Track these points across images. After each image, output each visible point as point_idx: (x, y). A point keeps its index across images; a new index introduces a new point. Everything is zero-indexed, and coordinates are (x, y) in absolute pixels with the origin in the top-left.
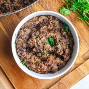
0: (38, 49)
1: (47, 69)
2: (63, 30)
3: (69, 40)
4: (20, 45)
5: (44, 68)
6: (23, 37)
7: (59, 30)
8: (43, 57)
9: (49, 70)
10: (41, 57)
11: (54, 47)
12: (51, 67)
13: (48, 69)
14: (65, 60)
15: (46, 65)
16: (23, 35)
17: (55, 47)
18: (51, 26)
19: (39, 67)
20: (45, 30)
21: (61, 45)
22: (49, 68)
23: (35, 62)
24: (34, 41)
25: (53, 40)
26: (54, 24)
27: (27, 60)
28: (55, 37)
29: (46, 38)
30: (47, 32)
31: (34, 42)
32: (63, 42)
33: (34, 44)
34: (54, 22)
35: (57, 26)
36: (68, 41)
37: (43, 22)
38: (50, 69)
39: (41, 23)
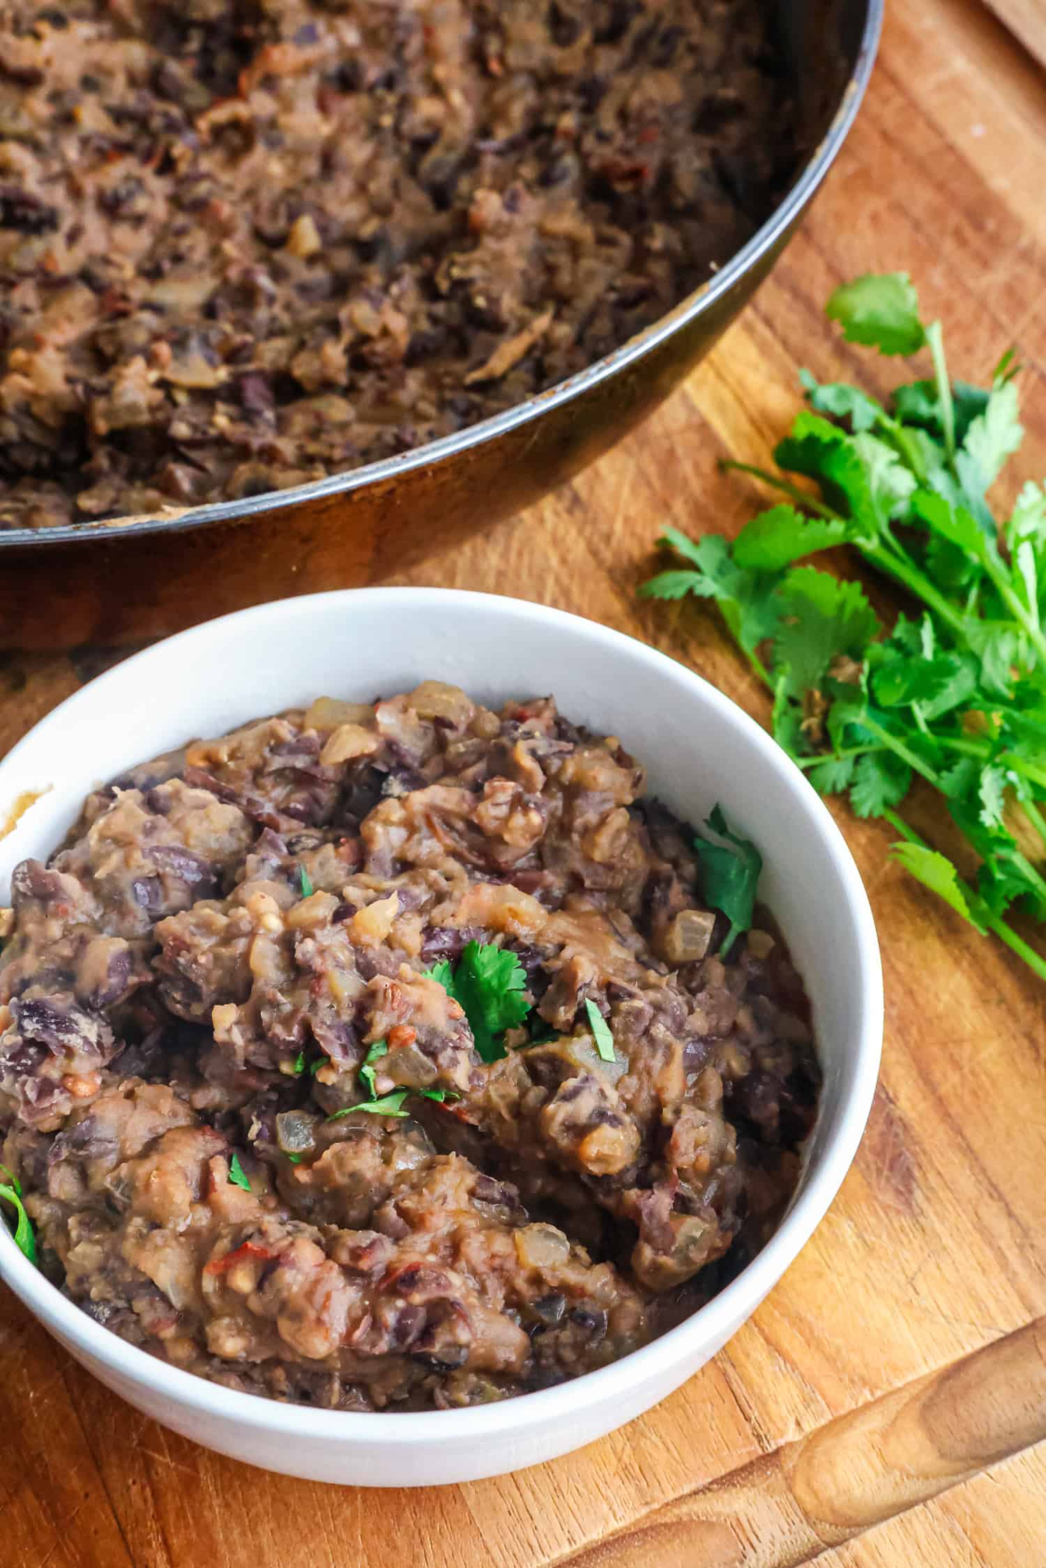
0: (286, 1022)
1: (354, 1324)
2: (676, 894)
3: (744, 1018)
4: (42, 949)
5: (309, 1295)
6: (116, 858)
7: (633, 899)
8: (340, 1179)
9: (384, 1345)
10: (303, 1176)
11: (513, 1061)
12: (418, 1298)
13: (376, 1325)
14: (647, 1253)
15: (350, 1272)
16: (122, 842)
17: (530, 1066)
18: (518, 803)
19: (243, 1281)
20: (428, 847)
21: (620, 1045)
22: (390, 1317)
23: (202, 1217)
24: (258, 918)
25: (517, 978)
26: (574, 791)
27: (84, 1177)
28: (561, 947)
29: (429, 932)
30: (453, 866)
31: (252, 934)
32: (658, 1008)
33: (246, 956)
34: (570, 770)
35: (603, 821)
36: (735, 1028)
37: (423, 764)
38: (400, 1332)
39: (402, 767)
